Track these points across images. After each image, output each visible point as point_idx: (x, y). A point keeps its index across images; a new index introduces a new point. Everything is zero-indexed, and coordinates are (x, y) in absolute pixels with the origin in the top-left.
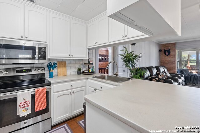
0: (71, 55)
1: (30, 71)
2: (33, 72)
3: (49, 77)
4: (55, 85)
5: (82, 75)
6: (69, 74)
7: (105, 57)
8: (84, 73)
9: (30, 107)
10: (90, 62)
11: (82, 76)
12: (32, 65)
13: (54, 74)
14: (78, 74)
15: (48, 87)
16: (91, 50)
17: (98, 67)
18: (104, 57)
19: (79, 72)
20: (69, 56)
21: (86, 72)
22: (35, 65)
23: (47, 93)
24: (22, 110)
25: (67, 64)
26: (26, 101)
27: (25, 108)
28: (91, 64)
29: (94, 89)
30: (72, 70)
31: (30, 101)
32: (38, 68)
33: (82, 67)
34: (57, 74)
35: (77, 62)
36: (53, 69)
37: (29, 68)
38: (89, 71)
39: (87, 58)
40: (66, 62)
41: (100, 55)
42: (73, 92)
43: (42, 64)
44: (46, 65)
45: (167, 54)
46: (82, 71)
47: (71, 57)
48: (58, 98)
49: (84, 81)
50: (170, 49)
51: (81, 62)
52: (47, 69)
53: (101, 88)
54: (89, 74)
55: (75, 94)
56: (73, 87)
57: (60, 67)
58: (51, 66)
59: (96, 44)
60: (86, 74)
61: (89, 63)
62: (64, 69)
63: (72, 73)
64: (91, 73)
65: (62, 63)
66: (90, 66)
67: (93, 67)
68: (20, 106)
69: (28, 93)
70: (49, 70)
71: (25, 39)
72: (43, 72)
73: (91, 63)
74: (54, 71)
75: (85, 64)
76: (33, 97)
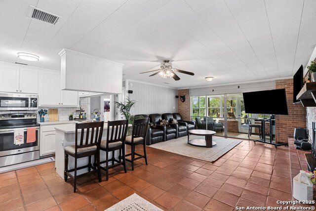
1: (23, 116)
2: (26, 117)
3: (41, 122)
4: (43, 127)
8: (75, 119)
9: (23, 139)
12: (25, 112)
13: (45, 120)
14: (69, 120)
15: (38, 127)
19: (71, 118)
20: (59, 105)
22: (28, 112)
23: (37, 131)
25: (59, 112)
26: (20, 135)
27: (19, 140)
30: (64, 117)
31: (23, 136)
32: (31, 115)
33: (74, 114)
34: (48, 119)
35: (69, 109)
36: (44, 115)
37: (22, 114)
38: (80, 117)
39: (79, 106)
40: (57, 109)
43: (34, 111)
44: (37, 112)
45: (182, 100)
46: (74, 117)
47: (61, 105)
48: (46, 136)
50: (184, 96)
51: (74, 109)
52: (38, 115)
58: (42, 113)
61: (81, 111)
62: (55, 115)
63: (64, 119)
65: (54, 110)
67: (85, 114)
68: (16, 138)
70: (41, 116)
72: (35, 118)
73: (83, 110)
74: (45, 117)
75: (77, 111)
76: (25, 133)
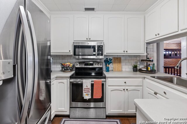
0: (126, 51)
1: (92, 64)
2: (95, 66)
3: (106, 71)
4: (109, 79)
5: (138, 72)
6: (123, 70)
7: (176, 52)
8: (140, 71)
9: (90, 93)
10: (149, 58)
11: (138, 74)
13: (110, 69)
14: (134, 71)
15: (104, 80)
16: (152, 45)
17: (163, 65)
18: (173, 52)
19: (135, 69)
20: (124, 53)
21: (143, 69)
22: (96, 61)
23: (103, 85)
24: (85, 94)
25: (122, 60)
26: (88, 87)
27: (87, 93)
28: (150, 61)
29: (154, 92)
30: (127, 67)
31: (90, 89)
32: (98, 63)
33: (139, 64)
34: (112, 69)
35: (132, 58)
36: (109, 64)
38: (147, 68)
39: (145, 54)
40: (121, 58)
41: (166, 50)
42: (127, 90)
43: (101, 59)
44: (103, 60)
46: (138, 68)
47: (126, 53)
48: (111, 92)
49: (141, 80)
51: (138, 59)
52: (104, 64)
53: (165, 93)
54: (148, 72)
55: (129, 92)
56: (127, 84)
57: (115, 62)
58: (108, 61)
59: (158, 36)
60: (144, 72)
61: (148, 60)
62: (119, 65)
63: (128, 70)
64: (151, 72)
65: (118, 59)
66: (149, 63)
67: (154, 64)
68: (84, 90)
69: (89, 82)
70: (106, 65)
71: (89, 40)
72: (102, 66)
73: (151, 59)
74: (110, 66)
75: (142, 60)
76: (92, 85)
